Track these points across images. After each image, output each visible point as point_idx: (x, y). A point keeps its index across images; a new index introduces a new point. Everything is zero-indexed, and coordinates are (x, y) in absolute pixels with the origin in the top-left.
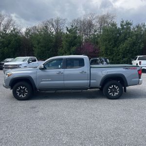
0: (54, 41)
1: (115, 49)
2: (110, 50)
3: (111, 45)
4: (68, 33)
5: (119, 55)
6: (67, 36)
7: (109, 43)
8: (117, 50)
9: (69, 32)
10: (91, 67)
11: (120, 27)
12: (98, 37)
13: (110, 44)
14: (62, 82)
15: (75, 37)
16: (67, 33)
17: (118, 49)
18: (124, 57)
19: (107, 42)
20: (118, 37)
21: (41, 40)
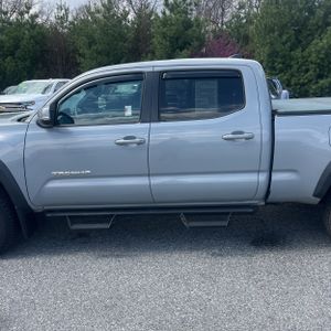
0: (131, 35)
1: (297, 53)
2: (284, 56)
3: (284, 44)
4: (168, 12)
5: (307, 71)
6: (165, 22)
7: (280, 36)
8: (303, 57)
9: (171, 10)
10: (274, 113)
12: (250, 22)
13: (284, 38)
14: (143, 181)
15: (188, 25)
16: (164, 13)
17: (306, 53)
18: (320, 76)
19: (276, 33)
20: (307, 18)
21: (97, 36)
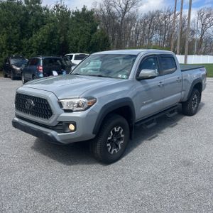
17: (29, 42)
19: (11, 27)
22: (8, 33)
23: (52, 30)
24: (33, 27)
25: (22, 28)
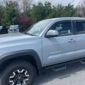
11: (45, 6)
19: (38, 15)
22: (37, 17)
23: (54, 15)
24: (47, 14)
25: (42, 15)
